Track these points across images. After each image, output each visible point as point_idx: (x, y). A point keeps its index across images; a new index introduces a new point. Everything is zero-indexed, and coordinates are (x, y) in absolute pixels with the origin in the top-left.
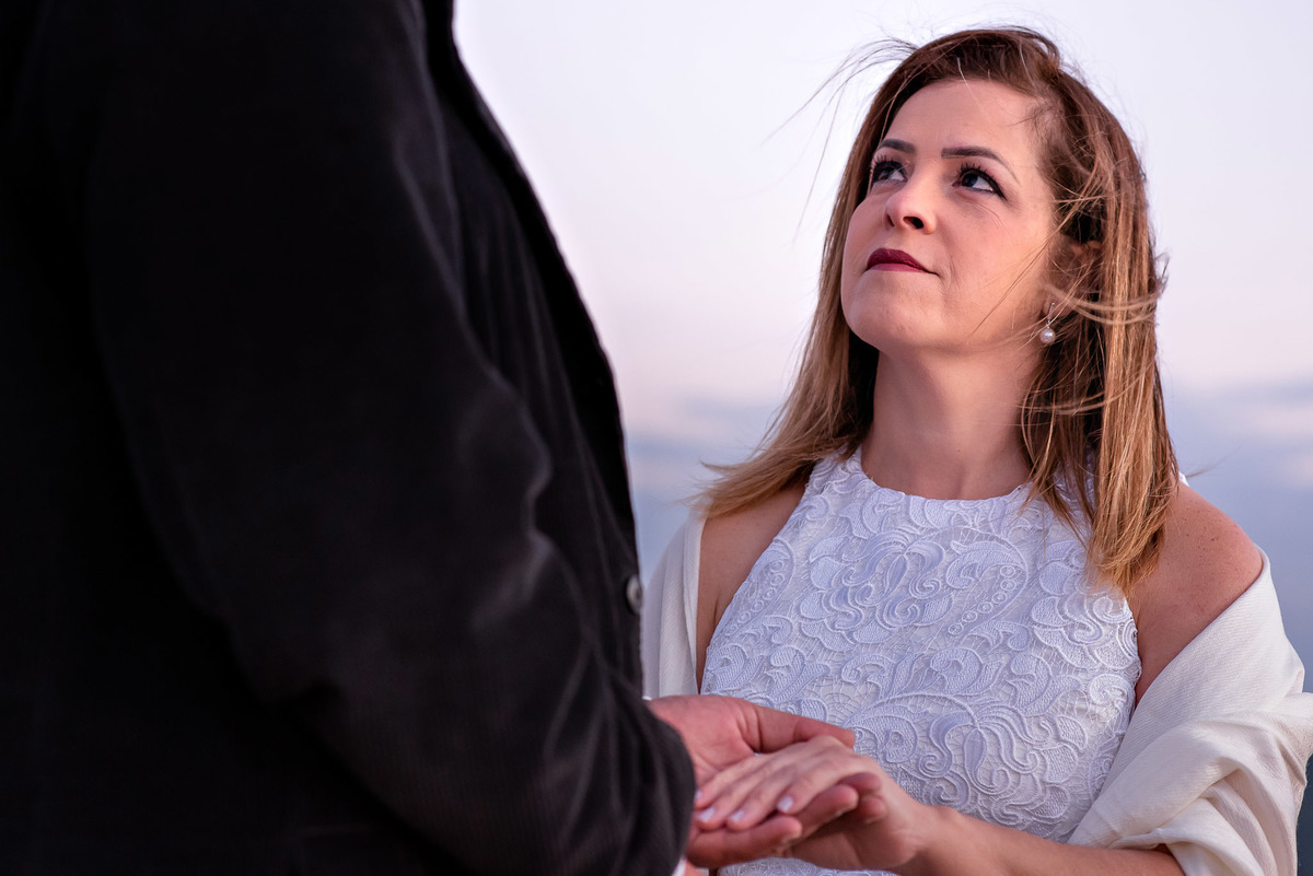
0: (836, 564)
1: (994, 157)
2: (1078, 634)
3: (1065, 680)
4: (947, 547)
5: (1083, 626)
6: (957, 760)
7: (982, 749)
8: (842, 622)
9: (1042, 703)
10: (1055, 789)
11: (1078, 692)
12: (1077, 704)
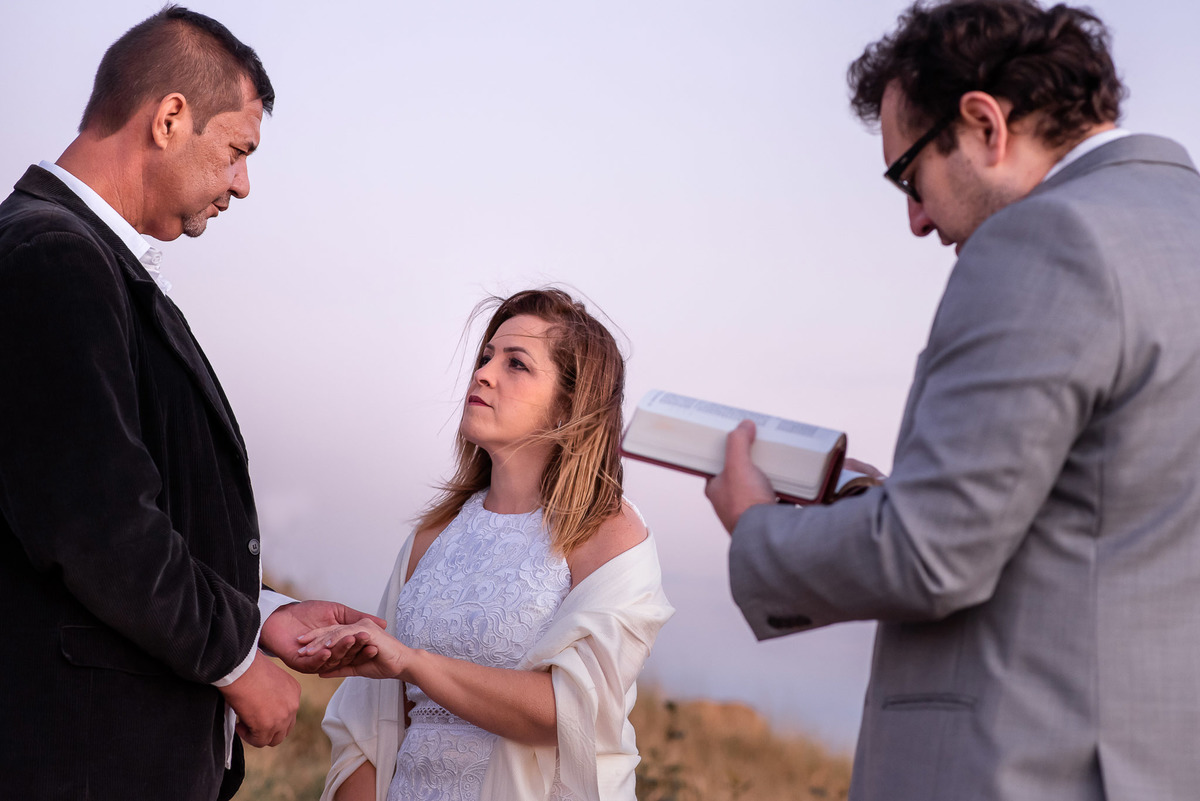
0: (457, 545)
1: (524, 351)
2: (538, 575)
3: (526, 595)
4: (499, 536)
5: (541, 570)
6: (476, 632)
7: (486, 626)
8: (450, 571)
9: (515, 605)
10: (517, 645)
11: (532, 600)
12: (530, 606)
